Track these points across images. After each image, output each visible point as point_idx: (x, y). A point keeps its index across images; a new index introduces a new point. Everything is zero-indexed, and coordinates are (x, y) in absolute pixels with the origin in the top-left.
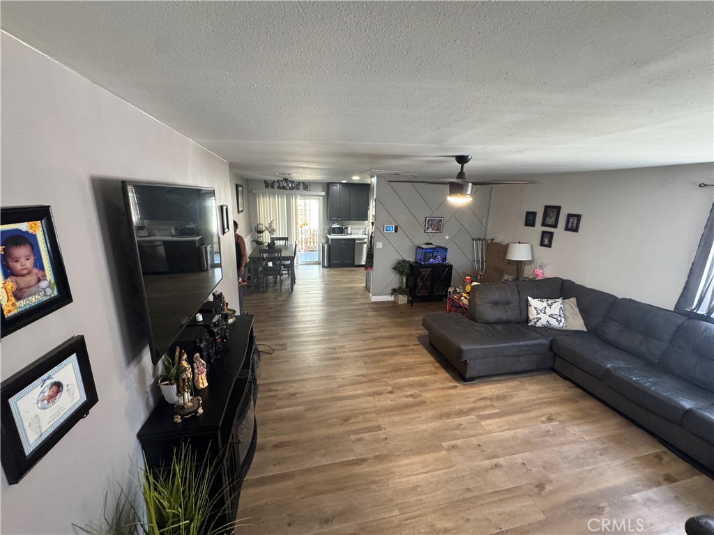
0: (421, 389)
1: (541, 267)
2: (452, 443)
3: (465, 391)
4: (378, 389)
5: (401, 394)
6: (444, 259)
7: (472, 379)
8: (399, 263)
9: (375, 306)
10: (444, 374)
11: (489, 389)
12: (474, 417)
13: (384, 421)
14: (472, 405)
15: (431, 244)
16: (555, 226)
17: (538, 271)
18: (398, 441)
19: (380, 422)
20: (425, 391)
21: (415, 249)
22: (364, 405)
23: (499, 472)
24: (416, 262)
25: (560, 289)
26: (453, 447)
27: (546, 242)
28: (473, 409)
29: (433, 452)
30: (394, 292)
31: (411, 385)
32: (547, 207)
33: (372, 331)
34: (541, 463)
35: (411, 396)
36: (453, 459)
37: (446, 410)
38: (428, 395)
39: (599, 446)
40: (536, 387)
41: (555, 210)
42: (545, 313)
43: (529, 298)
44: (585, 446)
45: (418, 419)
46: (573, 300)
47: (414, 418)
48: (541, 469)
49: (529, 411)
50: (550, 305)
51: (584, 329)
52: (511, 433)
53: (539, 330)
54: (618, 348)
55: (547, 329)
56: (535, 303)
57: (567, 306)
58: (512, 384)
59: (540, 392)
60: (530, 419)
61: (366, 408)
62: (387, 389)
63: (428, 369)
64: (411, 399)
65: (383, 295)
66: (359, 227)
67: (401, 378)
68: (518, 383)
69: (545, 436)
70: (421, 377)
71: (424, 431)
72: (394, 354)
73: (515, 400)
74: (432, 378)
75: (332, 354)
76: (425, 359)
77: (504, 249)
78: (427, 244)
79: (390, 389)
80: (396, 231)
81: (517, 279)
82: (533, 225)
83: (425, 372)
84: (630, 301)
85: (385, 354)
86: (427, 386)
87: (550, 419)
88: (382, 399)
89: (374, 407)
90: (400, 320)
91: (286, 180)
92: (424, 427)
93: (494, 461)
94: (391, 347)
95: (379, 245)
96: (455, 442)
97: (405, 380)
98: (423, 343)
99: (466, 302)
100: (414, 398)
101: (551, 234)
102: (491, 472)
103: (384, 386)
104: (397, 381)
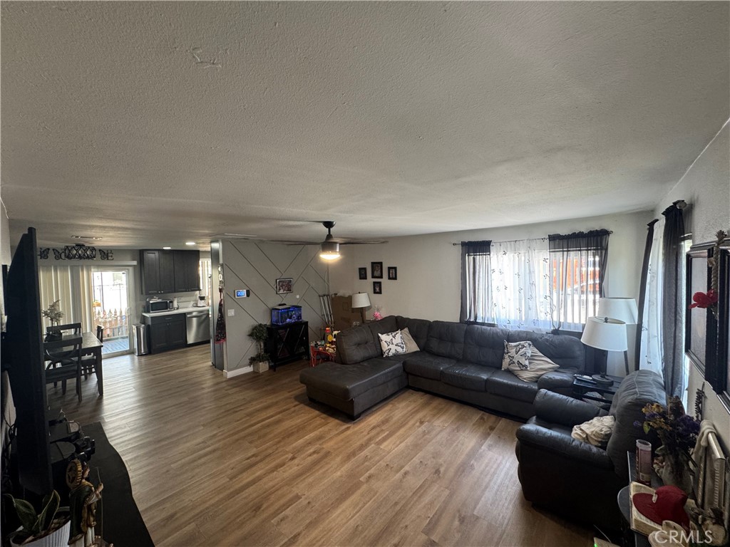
0: (320, 442)
1: (378, 310)
2: (367, 474)
3: (356, 429)
4: (278, 461)
5: (305, 455)
6: (299, 317)
7: (359, 416)
8: (255, 328)
9: (234, 382)
10: (333, 422)
11: (374, 419)
12: (373, 445)
13: (300, 488)
14: (368, 437)
15: (285, 304)
16: (381, 277)
17: (377, 314)
18: (322, 499)
19: (296, 491)
20: (325, 442)
21: (269, 311)
22: (271, 484)
23: (409, 477)
24: (272, 324)
25: (396, 324)
26: (369, 477)
27: (378, 289)
28: (370, 440)
29: (356, 490)
30: (253, 361)
31: (309, 443)
32: (373, 263)
33: (242, 408)
34: (431, 456)
35: (314, 452)
36: (374, 487)
37: (350, 450)
38: (329, 445)
39: (454, 427)
40: (403, 404)
41: (379, 265)
42: (392, 344)
43: (380, 335)
44: (448, 430)
45: (330, 470)
46: (406, 329)
47: (327, 470)
48: (432, 459)
49: (407, 423)
50: (394, 337)
51: (419, 350)
52: (403, 445)
53: (392, 358)
54: (440, 356)
55: (397, 356)
56: (384, 338)
57: (404, 335)
58: (387, 408)
59: (408, 406)
60: (410, 428)
61: (274, 486)
62: (287, 458)
63: (318, 422)
64: (315, 456)
65: (241, 367)
66: (187, 299)
67: (296, 441)
68: (391, 406)
69: (423, 436)
70: (315, 432)
72: (279, 422)
73: (395, 419)
74: (326, 428)
75: (204, 448)
76: (310, 415)
77: (349, 300)
78: (280, 305)
79: (290, 456)
80: (248, 295)
81: (363, 322)
82: (365, 278)
83: (316, 427)
84: (437, 321)
85: (268, 426)
86: (324, 437)
87: (422, 423)
88: (288, 469)
89: (282, 480)
90: (269, 388)
91: (81, 246)
92: (339, 473)
93: (402, 471)
94: (272, 416)
95: (230, 313)
96: (369, 472)
97: (301, 441)
98: (302, 402)
99: (331, 351)
100: (318, 453)
101: (380, 283)
102: (405, 480)
103: (283, 455)
104: (294, 445)
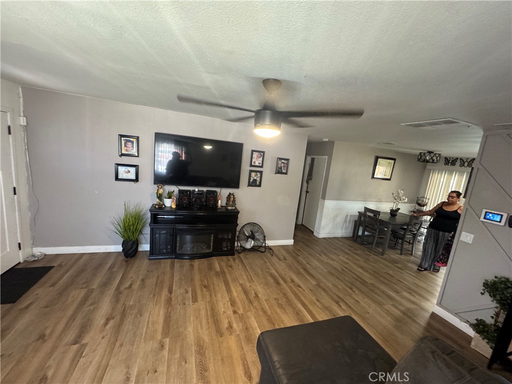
4: (239, 305)
5: (233, 320)
18: (180, 310)
19: (201, 303)
35: (231, 327)
37: (209, 354)
45: (199, 326)
62: (239, 310)
64: (226, 325)
71: (186, 328)
88: (226, 306)
89: (217, 300)
91: (430, 153)
92: (190, 329)
93: (133, 378)
95: (465, 237)
96: (167, 349)
100: (228, 329)
102: (125, 371)
103: (244, 308)
104: (253, 319)
